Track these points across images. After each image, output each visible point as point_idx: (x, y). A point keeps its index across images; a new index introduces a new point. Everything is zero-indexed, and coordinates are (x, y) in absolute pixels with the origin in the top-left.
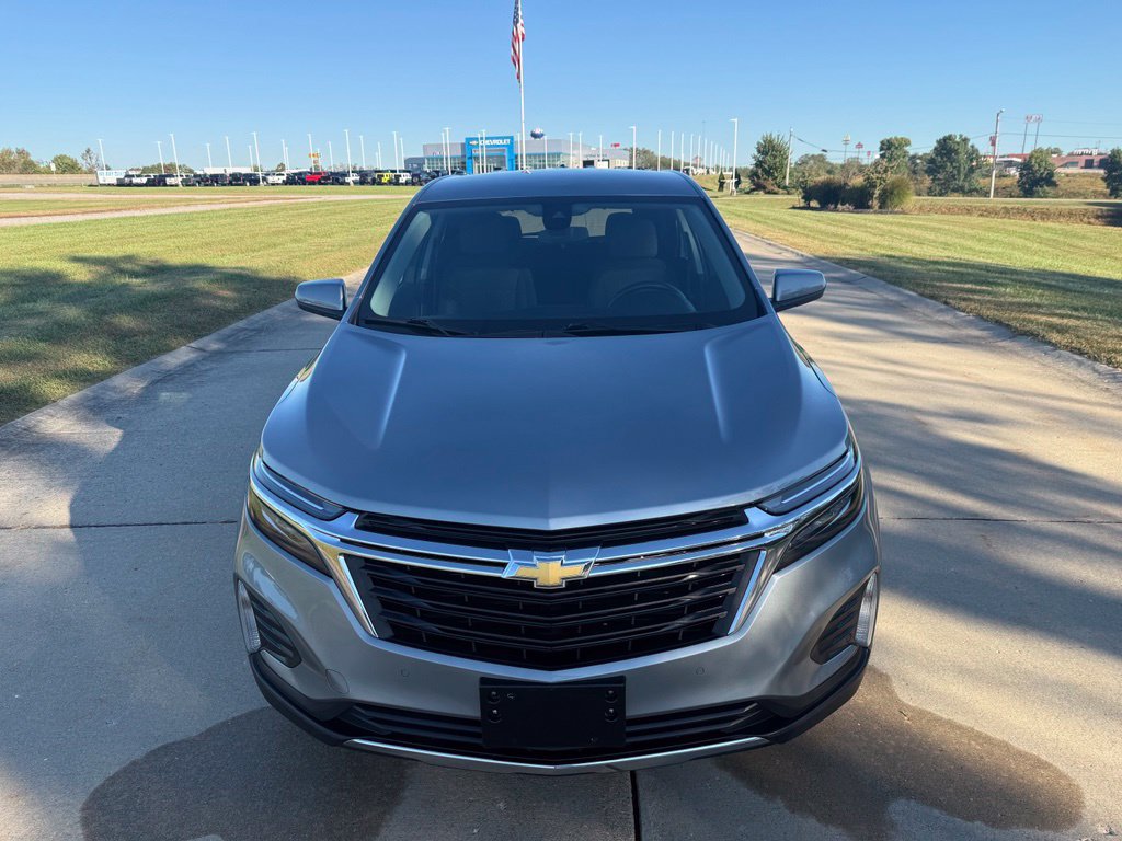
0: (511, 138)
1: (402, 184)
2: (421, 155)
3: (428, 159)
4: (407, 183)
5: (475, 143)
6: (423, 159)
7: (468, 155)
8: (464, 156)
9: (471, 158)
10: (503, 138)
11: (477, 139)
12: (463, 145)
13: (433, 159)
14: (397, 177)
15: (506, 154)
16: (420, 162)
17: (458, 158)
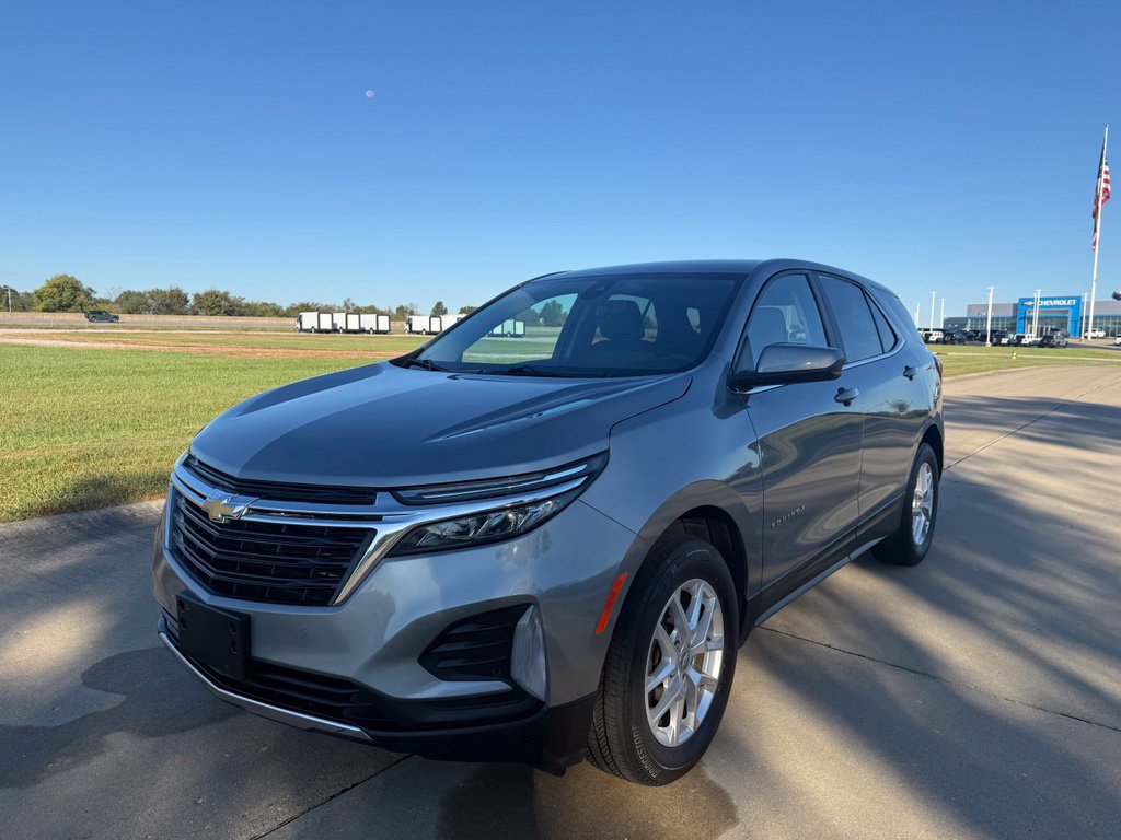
0: (1079, 299)
1: (932, 342)
2: (963, 314)
3: (972, 320)
4: (937, 342)
5: (1030, 303)
6: (965, 319)
7: (1020, 316)
8: (1015, 317)
9: (1024, 318)
10: (1067, 299)
11: (1032, 299)
12: (1015, 306)
13: (977, 320)
14: (928, 336)
15: (1069, 315)
16: (962, 322)
17: (1008, 319)
